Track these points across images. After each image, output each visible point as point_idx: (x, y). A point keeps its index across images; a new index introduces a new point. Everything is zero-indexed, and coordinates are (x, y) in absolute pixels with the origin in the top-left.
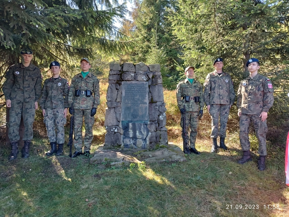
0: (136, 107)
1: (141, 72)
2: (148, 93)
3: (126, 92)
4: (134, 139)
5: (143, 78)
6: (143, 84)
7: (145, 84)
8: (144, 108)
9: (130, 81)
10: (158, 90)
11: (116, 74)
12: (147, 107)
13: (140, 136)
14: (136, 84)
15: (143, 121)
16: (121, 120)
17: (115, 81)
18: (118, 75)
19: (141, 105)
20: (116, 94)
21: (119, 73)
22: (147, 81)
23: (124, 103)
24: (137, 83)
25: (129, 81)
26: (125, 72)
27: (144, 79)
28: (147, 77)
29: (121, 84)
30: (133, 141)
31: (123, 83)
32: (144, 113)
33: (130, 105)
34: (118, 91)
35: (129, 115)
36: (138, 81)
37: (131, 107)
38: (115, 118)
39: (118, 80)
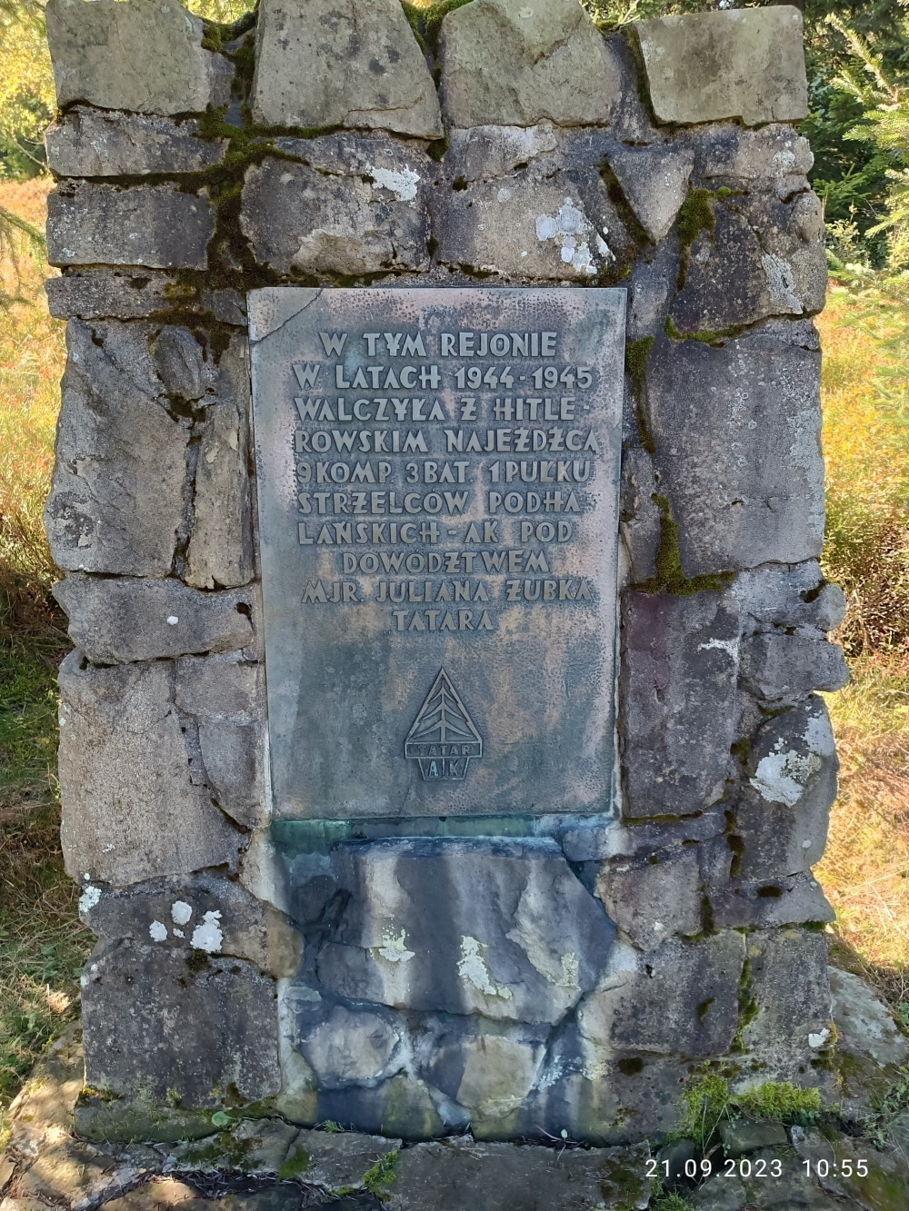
0: (450, 642)
1: (528, 142)
2: (612, 454)
3: (306, 451)
4: (431, 1023)
5: (546, 229)
6: (553, 320)
7: (585, 329)
8: (554, 661)
9: (369, 279)
10: (757, 411)
11: (155, 179)
12: (592, 643)
13: (505, 993)
14: (452, 321)
15: (547, 822)
16: (267, 807)
17: (139, 283)
18: (188, 183)
19: (512, 618)
20: (178, 476)
21: (195, 164)
22: (608, 277)
23: (294, 601)
24: (469, 309)
25: (348, 281)
26: (277, 144)
27: (567, 254)
28: (607, 210)
29: (244, 331)
30: (425, 1046)
31: (261, 307)
32: (554, 715)
33: (370, 620)
34: (195, 441)
35: (359, 751)
36: (472, 275)
37: (387, 649)
38: (181, 783)
39: (187, 276)
